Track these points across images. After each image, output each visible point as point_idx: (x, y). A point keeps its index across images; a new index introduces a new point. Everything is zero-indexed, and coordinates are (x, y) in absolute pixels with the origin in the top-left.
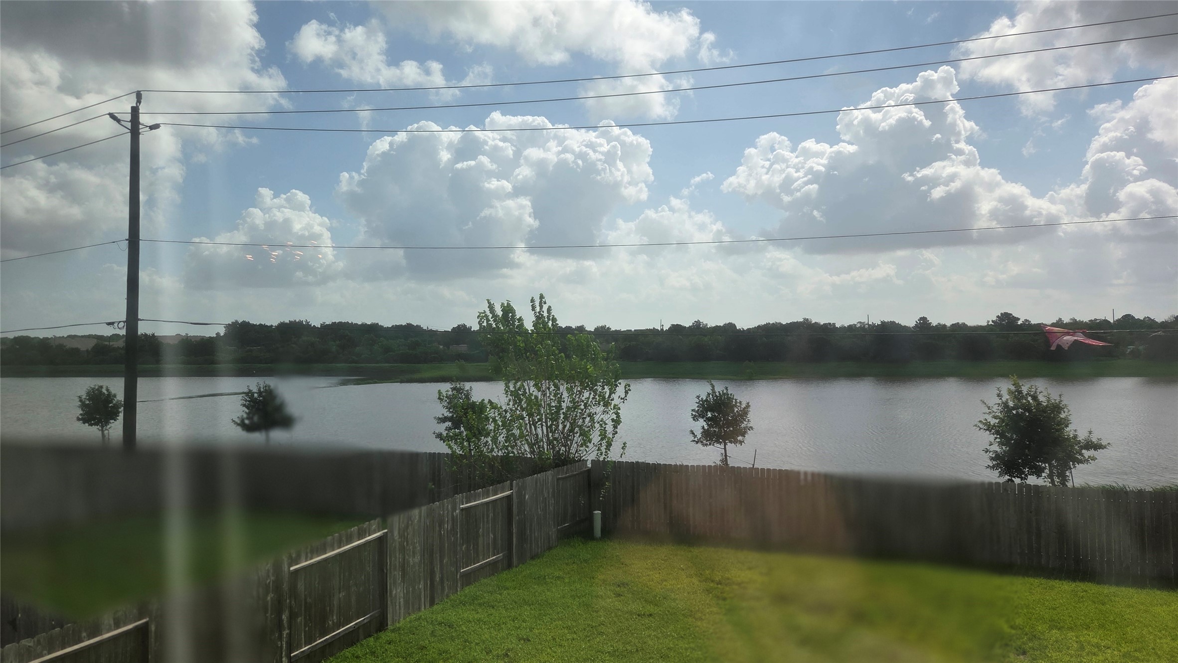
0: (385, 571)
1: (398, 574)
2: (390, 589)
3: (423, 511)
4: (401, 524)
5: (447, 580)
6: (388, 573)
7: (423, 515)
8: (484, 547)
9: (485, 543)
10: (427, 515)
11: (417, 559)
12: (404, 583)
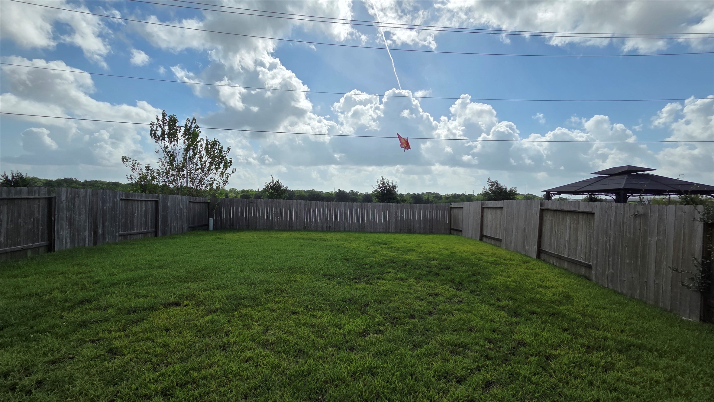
0: (53, 219)
1: (65, 224)
2: (58, 231)
3: (88, 192)
4: (68, 194)
5: (108, 235)
6: (56, 222)
7: (88, 194)
8: (138, 224)
9: (139, 222)
10: (92, 195)
11: (83, 217)
12: (70, 229)
